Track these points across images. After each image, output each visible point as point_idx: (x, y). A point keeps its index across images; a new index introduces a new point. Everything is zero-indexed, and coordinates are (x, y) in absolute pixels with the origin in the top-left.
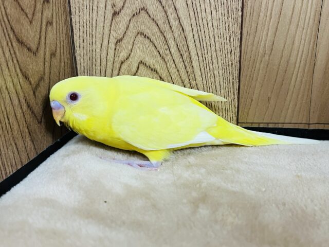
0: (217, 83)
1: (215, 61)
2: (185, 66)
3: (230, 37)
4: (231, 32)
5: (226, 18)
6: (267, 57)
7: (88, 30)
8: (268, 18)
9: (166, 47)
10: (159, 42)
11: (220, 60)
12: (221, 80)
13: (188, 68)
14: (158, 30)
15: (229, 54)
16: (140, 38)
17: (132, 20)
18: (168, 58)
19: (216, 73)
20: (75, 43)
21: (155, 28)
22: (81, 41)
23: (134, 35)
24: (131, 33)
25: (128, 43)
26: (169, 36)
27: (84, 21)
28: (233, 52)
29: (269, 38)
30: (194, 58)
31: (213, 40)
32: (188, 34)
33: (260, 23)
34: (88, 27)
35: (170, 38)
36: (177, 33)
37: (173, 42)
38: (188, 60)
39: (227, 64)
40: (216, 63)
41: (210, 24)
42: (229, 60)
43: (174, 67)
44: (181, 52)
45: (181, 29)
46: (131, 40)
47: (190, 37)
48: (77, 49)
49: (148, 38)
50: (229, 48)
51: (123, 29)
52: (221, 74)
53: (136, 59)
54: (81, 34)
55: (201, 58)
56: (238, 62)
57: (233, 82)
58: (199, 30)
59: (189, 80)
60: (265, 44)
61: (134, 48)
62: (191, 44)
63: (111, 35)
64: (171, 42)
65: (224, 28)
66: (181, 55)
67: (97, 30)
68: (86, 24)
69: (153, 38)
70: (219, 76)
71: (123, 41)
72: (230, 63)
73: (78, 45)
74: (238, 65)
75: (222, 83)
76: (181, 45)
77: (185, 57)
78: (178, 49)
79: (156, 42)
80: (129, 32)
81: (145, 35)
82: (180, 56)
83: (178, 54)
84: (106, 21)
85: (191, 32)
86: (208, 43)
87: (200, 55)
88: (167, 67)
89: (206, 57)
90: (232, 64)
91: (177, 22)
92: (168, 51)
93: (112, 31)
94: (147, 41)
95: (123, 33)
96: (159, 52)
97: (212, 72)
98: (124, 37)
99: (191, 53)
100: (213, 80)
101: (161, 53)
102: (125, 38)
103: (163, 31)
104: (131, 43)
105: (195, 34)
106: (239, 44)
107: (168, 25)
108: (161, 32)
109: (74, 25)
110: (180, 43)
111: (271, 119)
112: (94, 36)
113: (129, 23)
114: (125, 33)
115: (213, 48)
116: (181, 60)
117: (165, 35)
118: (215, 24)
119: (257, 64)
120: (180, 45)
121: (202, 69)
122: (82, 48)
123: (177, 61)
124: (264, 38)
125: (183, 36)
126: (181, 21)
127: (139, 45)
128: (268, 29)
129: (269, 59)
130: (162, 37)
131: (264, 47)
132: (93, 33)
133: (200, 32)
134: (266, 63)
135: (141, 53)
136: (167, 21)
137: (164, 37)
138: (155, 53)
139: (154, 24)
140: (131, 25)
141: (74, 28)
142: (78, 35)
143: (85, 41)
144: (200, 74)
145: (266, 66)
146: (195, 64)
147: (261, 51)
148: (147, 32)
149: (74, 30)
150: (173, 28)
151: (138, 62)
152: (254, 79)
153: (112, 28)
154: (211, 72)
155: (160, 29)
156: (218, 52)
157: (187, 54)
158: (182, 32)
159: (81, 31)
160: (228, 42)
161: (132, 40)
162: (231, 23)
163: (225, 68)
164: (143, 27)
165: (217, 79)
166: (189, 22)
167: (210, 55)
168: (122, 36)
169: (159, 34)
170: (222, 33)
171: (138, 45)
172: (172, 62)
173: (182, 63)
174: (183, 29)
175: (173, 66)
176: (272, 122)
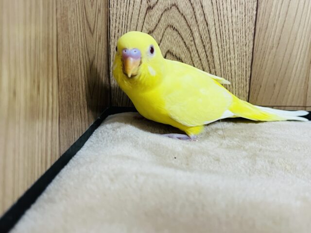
0: (232, 70)
1: (232, 52)
2: (206, 55)
3: (246, 32)
4: (247, 28)
5: (243, 16)
6: (274, 50)
7: (124, 21)
8: (277, 17)
9: (192, 38)
10: (186, 34)
11: (236, 51)
12: (236, 68)
13: (209, 57)
14: (186, 24)
15: (244, 46)
16: (169, 30)
17: (163, 15)
18: (193, 48)
19: (232, 62)
20: (111, 33)
21: (183, 22)
22: (117, 31)
23: (165, 27)
24: (162, 25)
25: (159, 34)
26: (195, 29)
27: (121, 13)
28: (247, 45)
29: (277, 34)
30: (215, 48)
31: (231, 33)
32: (211, 28)
33: (270, 21)
34: (124, 19)
35: (195, 31)
36: (202, 27)
37: (198, 35)
38: (210, 50)
39: (242, 55)
40: (233, 53)
41: (230, 21)
42: (244, 51)
43: (197, 56)
44: (204, 43)
45: (205, 23)
46: (161, 32)
47: (212, 31)
48: (112, 38)
49: (176, 30)
50: (244, 41)
51: (155, 21)
52: (236, 63)
53: (165, 48)
54: (117, 25)
55: (220, 49)
56: (251, 54)
57: (246, 71)
58: (221, 25)
59: (210, 68)
60: (273, 39)
61: (163, 39)
62: (213, 37)
63: (144, 27)
64: (196, 35)
65: (241, 24)
66: (204, 46)
67: (132, 22)
68: (123, 16)
69: (181, 31)
70: (235, 65)
71: (154, 32)
72: (244, 54)
73: (113, 35)
74: (251, 56)
75: (237, 71)
76: (205, 37)
77: (207, 48)
78: (202, 41)
79: (183, 34)
80: (160, 25)
81: (174, 28)
82: (203, 47)
83: (202, 45)
84: (140, 14)
85: (214, 27)
86: (227, 37)
87: (220, 46)
88: (191, 56)
89: (225, 48)
90: (246, 55)
91: (202, 18)
92: (193, 43)
93: (145, 24)
94: (175, 33)
95: (154, 26)
96: (185, 43)
97: (229, 62)
98: (155, 29)
99: (212, 45)
100: (229, 68)
101: (187, 43)
102: (156, 30)
103: (190, 25)
104: (161, 34)
105: (217, 28)
106: (253, 38)
107: (195, 20)
108: (188, 25)
109: (111, 16)
110: (203, 35)
111: (275, 103)
112: (129, 27)
113: (161, 17)
114: (156, 26)
115: (231, 40)
116: (204, 50)
117: (191, 28)
118: (234, 20)
119: (267, 56)
120: (204, 37)
121: (221, 58)
122: (116, 38)
123: (200, 51)
124: (273, 34)
125: (207, 30)
126: (206, 17)
127: (168, 36)
128: (277, 27)
129: (276, 52)
130: (188, 30)
131: (273, 41)
132: (128, 24)
133: (221, 27)
134: (274, 55)
135: (169, 44)
136: (194, 16)
137: (191, 30)
138: (182, 43)
139: (183, 18)
140: (163, 18)
141: (111, 20)
142: (114, 25)
143: (120, 32)
144: (219, 63)
145: (273, 57)
146: (216, 54)
147: (270, 44)
148: (176, 25)
149: (111, 21)
150: (199, 22)
151: (166, 51)
152: (264, 68)
153: (145, 21)
154: (229, 60)
155: (187, 23)
156: (235, 44)
157: (209, 45)
158: (206, 26)
159: (118, 22)
160: (244, 36)
161: (162, 31)
162: (247, 20)
163: (240, 58)
164: (173, 21)
165: (233, 67)
166: (212, 17)
167: (228, 46)
168: (154, 28)
169: (186, 27)
170: (239, 29)
171: (167, 36)
172: (196, 51)
173: (205, 53)
174: (207, 24)
175: (197, 55)
176: (275, 105)
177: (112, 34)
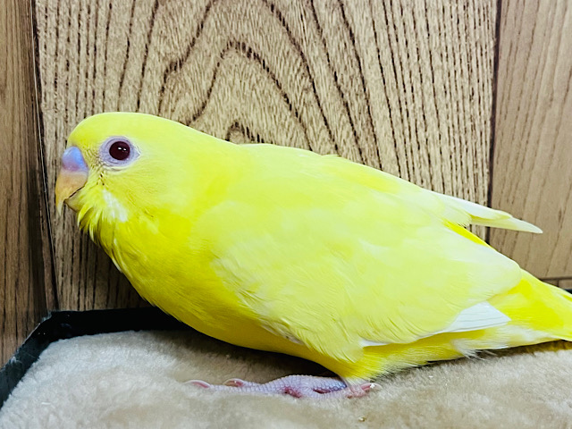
0: (435, 178)
1: (431, 120)
2: (355, 134)
3: (470, 58)
4: (473, 45)
5: (461, 8)
6: (556, 108)
7: (84, 33)
8: (559, 9)
9: (307, 83)
10: (287, 70)
11: (443, 117)
12: (447, 170)
13: (362, 139)
14: (286, 37)
15: (467, 101)
16: (235, 58)
17: (212, 9)
18: (311, 114)
19: (434, 151)
20: (42, 71)
21: (278, 30)
22: (62, 65)
23: (219, 48)
24: (210, 44)
25: (201, 71)
26: (314, 52)
27: (73, 7)
28: (476, 96)
29: (560, 60)
30: (379, 111)
31: (428, 63)
32: (363, 48)
33: (541, 21)
34: (83, 24)
35: (316, 59)
36: (335, 44)
37: (325, 70)
38: (364, 117)
39: (462, 127)
40: (435, 125)
41: (421, 23)
42: (468, 117)
43: (327, 136)
44: (346, 95)
45: (346, 34)
46: (208, 63)
47: (369, 57)
48: (48, 88)
49: (256, 57)
50: (466, 86)
51: (187, 31)
52: (446, 155)
53: (223, 116)
54: (62, 45)
55: (396, 112)
56: (489, 123)
57: (476, 176)
58: (393, 38)
60: (552, 77)
61: (216, 85)
62: (372, 75)
63: (151, 49)
64: (320, 70)
65: (456, 33)
66: (346, 105)
67: (111, 34)
68: (79, 18)
69: (270, 59)
70: (442, 159)
71: (186, 65)
72: (469, 124)
73: (51, 78)
74: (489, 130)
75: (448, 178)
76: (346, 78)
77: (354, 110)
78: (339, 88)
79: (279, 71)
80: (204, 41)
81: (250, 50)
82: (343, 108)
83: (338, 103)
84: (137, 8)
85: (373, 43)
86: (416, 73)
87: (394, 104)
88: (306, 138)
89: (410, 109)
90: (473, 127)
91: (336, 16)
92: (311, 94)
93: (154, 39)
94: (253, 67)
95: (186, 45)
96: (285, 96)
97: (423, 151)
98: (188, 54)
99: (371, 100)
100: (425, 170)
101: (292, 99)
102: (192, 57)
103: (297, 40)
104: (210, 71)
105: (382, 48)
106: (491, 76)
107: (312, 24)
108: (293, 42)
109: (40, 18)
110: (342, 71)
111: (565, 269)
112: (101, 52)
113: (205, 17)
114: (193, 44)
115: (427, 84)
116: (345, 118)
117: (304, 49)
118: (433, 23)
119: (535, 128)
120: (344, 77)
121: (400, 142)
122: (61, 87)
123: (333, 121)
124: (549, 59)
125: (352, 53)
126: (346, 13)
127: (230, 78)
128: (560, 38)
129: (561, 113)
130: (295, 56)
131: (551, 83)
132: (99, 43)
133: (394, 44)
134: (555, 125)
135: (235, 101)
136: (309, 13)
137: (302, 54)
138: (277, 99)
139: (275, 19)
140: (211, 20)
141: (41, 28)
142: (52, 48)
143: (73, 67)
144: (393, 155)
145: (554, 132)
146: (382, 128)
147: (543, 93)
148: (256, 41)
149: (41, 34)
150: (326, 31)
151: (228, 125)
152: (527, 165)
153: (155, 30)
154: (422, 147)
155: (289, 33)
156: (440, 96)
157: (362, 101)
158: (349, 43)
159: (63, 35)
160: (465, 69)
161: (213, 62)
162: (472, 22)
163: (457, 137)
164: (245, 28)
165: (436, 168)
166: (367, 14)
167: (419, 105)
168: (184, 51)
169: (288, 47)
170: (450, 48)
171: (228, 78)
172: (322, 123)
173: (348, 126)
174: (351, 35)
175: (324, 134)
176: (566, 275)
177: (47, 75)
